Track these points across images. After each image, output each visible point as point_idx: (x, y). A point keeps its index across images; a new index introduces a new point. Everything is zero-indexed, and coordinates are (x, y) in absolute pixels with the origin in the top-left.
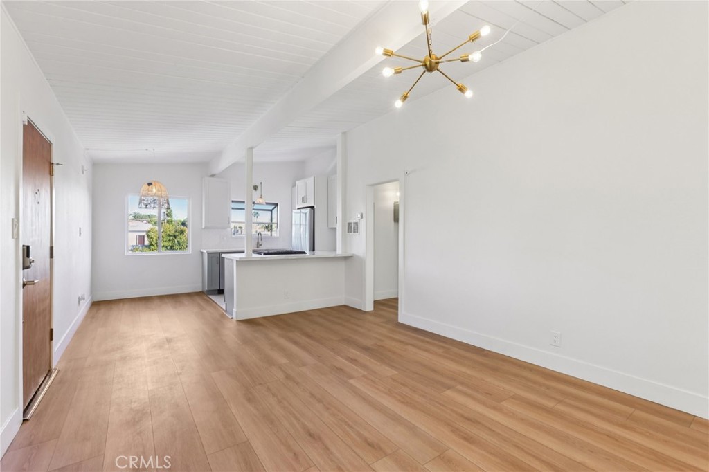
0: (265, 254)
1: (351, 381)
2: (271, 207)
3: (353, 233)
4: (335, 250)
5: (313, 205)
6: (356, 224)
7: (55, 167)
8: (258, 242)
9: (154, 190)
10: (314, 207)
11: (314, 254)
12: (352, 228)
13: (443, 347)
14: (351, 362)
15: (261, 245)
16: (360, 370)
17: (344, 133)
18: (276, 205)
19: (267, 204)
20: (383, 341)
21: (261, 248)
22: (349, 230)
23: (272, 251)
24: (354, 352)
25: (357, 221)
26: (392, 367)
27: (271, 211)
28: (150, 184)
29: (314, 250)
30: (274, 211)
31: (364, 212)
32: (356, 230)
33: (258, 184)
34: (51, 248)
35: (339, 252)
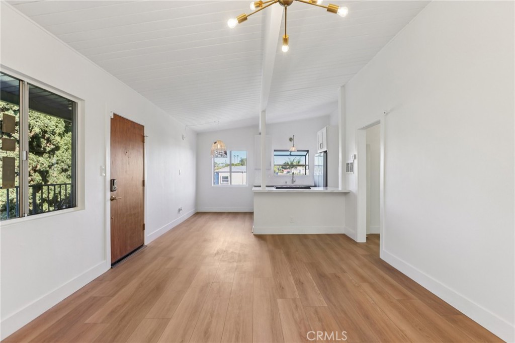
0: (277, 188)
1: (280, 301)
2: (305, 153)
3: (349, 172)
4: (338, 187)
5: (326, 150)
6: (352, 164)
7: (145, 138)
8: (293, 179)
9: (219, 146)
10: (326, 151)
11: (327, 189)
12: (349, 168)
13: (404, 294)
14: (297, 285)
15: (295, 182)
16: (297, 293)
17: (343, 87)
18: (308, 151)
19: (298, 151)
20: (344, 272)
21: (295, 184)
22: (348, 171)
23: (302, 186)
24: (309, 277)
25: (352, 162)
26: (328, 299)
27: (305, 156)
28: (215, 143)
29: (326, 186)
30: (307, 156)
31: (356, 154)
32: (352, 170)
33: (292, 137)
34: (144, 181)
35: (340, 189)
